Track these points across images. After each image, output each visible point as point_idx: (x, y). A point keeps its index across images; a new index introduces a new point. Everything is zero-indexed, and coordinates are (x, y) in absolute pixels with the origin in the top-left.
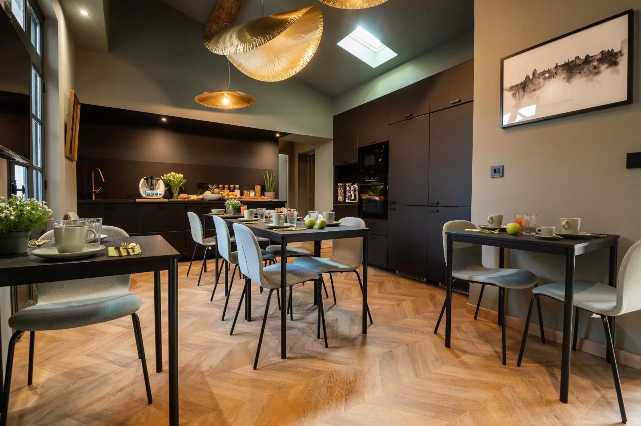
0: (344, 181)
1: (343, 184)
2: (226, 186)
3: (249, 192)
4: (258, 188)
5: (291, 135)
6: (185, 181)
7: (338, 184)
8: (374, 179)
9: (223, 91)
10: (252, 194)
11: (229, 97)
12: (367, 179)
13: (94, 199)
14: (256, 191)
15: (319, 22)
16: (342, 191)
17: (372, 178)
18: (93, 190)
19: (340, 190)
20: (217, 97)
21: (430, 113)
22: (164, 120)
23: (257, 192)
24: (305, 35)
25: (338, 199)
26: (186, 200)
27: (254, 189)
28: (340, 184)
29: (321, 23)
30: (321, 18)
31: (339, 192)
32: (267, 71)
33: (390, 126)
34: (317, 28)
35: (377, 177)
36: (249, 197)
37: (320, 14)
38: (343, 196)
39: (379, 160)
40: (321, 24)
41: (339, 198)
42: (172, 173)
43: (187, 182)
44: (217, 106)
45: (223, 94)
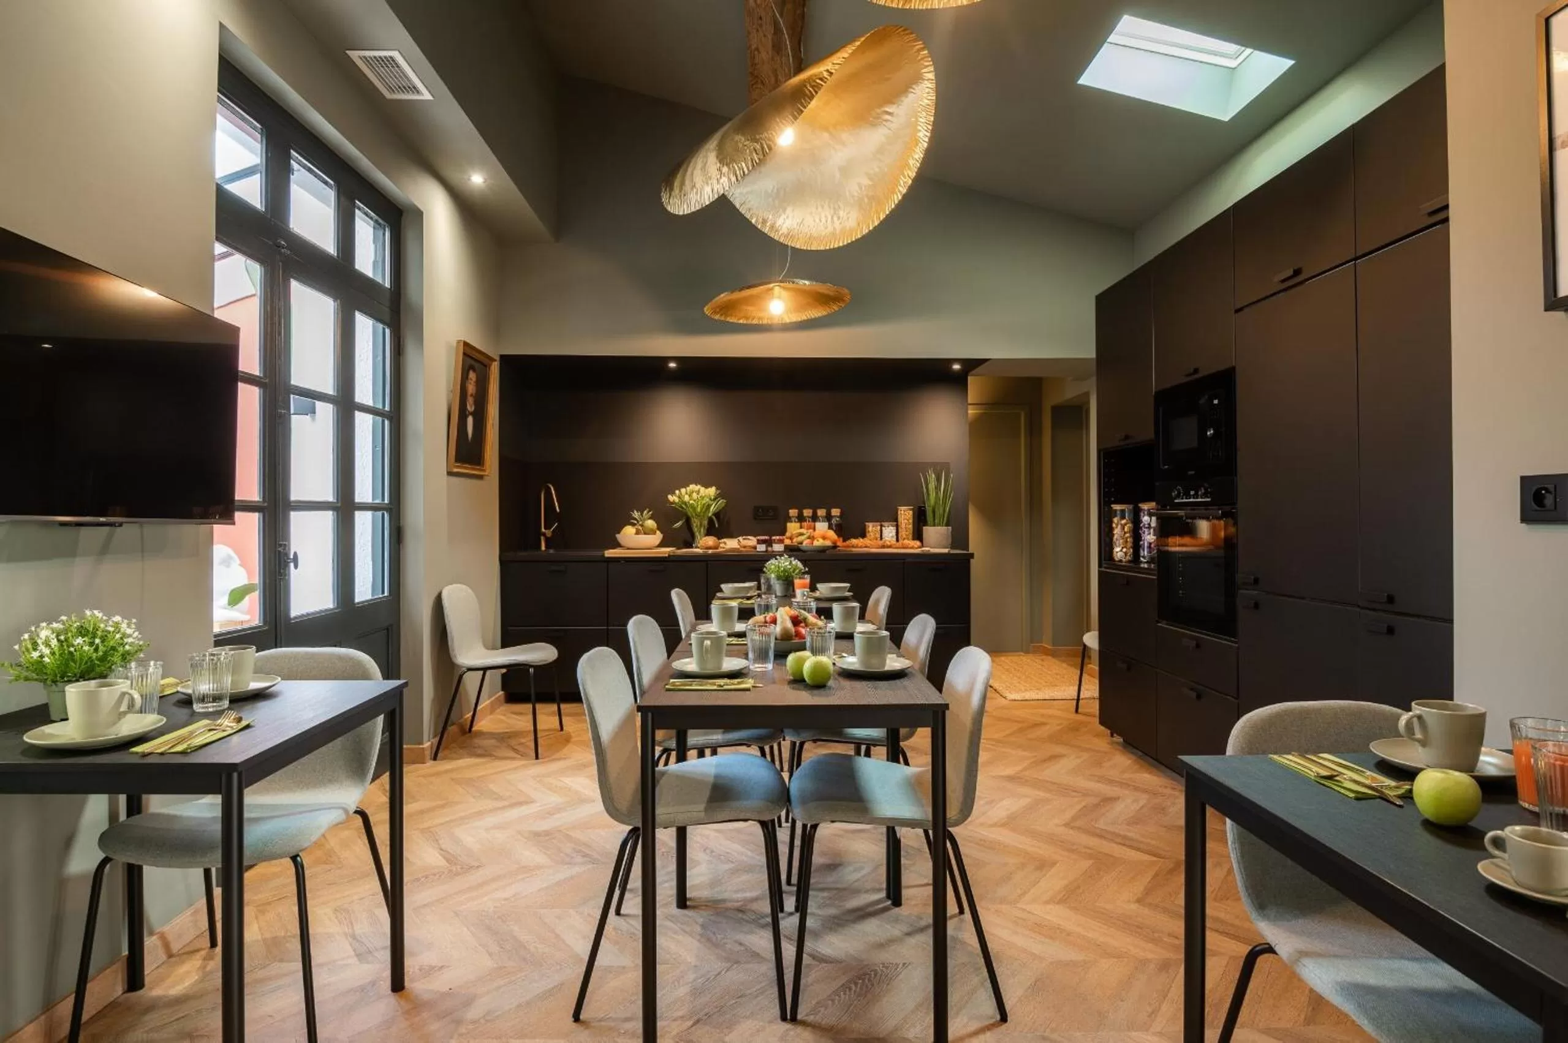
0: (1133, 498)
1: (1131, 507)
2: (821, 512)
3: (881, 526)
4: (906, 515)
5: (986, 364)
6: (722, 502)
7: (1112, 506)
8: (1196, 496)
9: (770, 283)
10: (889, 532)
11: (784, 294)
12: (1179, 493)
13: (543, 548)
14: (899, 524)
15: (922, 62)
16: (1126, 530)
17: (1192, 493)
18: (543, 530)
19: (1119, 526)
20: (758, 297)
21: (1356, 259)
22: (672, 365)
23: (903, 526)
24: (895, 106)
25: (1115, 553)
26: (710, 551)
27: (895, 519)
28: (1117, 507)
29: (927, 64)
30: (922, 49)
31: (1117, 531)
32: (823, 220)
33: (1240, 313)
34: (917, 79)
35: (1206, 489)
36: (881, 539)
37: (915, 40)
38: (1130, 545)
39: (1208, 433)
40: (927, 66)
41: (1117, 549)
42: (692, 487)
43: (726, 506)
44: (759, 318)
45: (772, 289)
